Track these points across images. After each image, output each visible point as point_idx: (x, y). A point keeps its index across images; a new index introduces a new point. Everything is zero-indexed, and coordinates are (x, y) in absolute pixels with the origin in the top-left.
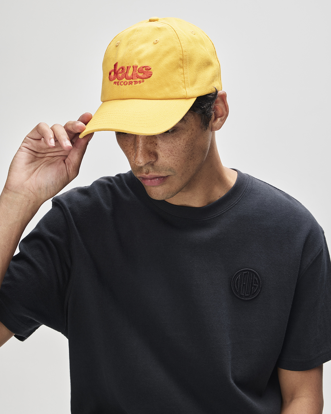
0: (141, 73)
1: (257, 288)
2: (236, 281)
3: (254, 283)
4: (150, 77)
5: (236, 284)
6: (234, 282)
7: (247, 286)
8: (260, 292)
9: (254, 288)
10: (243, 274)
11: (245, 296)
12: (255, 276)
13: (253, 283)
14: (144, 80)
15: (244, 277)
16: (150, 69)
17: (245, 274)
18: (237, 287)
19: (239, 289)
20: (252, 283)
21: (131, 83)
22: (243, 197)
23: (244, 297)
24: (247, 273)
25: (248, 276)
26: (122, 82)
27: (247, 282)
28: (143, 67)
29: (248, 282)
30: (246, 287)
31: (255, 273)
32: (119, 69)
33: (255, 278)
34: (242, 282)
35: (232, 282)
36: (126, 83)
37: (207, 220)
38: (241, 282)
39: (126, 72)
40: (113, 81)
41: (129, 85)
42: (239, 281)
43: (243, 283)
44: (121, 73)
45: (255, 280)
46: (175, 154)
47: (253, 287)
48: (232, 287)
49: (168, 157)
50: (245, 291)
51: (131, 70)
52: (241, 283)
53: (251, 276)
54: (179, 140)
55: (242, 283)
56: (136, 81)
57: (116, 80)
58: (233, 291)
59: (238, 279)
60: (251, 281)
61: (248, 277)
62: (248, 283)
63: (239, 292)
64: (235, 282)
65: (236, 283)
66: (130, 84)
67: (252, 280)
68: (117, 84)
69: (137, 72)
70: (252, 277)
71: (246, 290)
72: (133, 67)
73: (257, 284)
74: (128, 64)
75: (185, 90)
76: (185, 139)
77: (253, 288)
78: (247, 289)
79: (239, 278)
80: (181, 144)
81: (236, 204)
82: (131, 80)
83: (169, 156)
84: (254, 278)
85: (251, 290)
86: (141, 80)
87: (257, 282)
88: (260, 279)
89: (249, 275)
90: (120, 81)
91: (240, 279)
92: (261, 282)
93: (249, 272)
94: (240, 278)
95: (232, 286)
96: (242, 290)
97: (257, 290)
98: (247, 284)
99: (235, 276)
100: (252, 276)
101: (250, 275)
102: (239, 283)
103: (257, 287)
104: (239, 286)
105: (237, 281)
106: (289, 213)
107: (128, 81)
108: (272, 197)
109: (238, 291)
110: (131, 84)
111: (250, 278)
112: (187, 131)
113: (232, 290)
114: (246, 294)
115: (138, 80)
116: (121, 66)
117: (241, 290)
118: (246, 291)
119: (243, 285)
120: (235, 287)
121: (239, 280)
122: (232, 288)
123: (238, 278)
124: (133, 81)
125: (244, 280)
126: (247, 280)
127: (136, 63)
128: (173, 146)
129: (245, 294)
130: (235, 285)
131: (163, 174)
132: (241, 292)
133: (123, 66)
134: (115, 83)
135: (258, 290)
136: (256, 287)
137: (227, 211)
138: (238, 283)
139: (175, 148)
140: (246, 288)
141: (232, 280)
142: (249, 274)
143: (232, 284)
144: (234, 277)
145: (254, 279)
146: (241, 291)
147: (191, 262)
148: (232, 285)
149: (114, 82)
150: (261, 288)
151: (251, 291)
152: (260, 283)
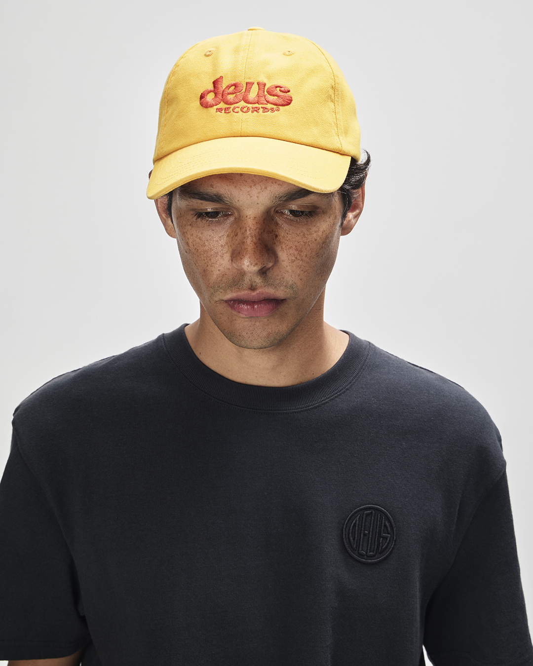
0: (274, 95)
1: (388, 541)
2: (351, 528)
3: (384, 531)
4: (289, 104)
5: (352, 534)
6: (347, 530)
7: (370, 536)
8: (393, 548)
9: (382, 541)
10: (364, 515)
11: (367, 556)
12: (385, 519)
13: (382, 532)
14: (280, 107)
15: (366, 520)
16: (289, 91)
17: (367, 515)
18: (354, 539)
19: (357, 543)
20: (380, 531)
21: (256, 110)
22: (359, 377)
23: (365, 557)
24: (372, 512)
25: (373, 518)
26: (238, 107)
27: (371, 530)
28: (277, 87)
29: (373, 529)
30: (370, 539)
31: (385, 514)
32: (229, 87)
33: (385, 523)
34: (363, 529)
35: (344, 530)
36: (245, 109)
38: (361, 530)
39: (244, 90)
40: (215, 107)
41: (252, 112)
42: (357, 528)
43: (364, 531)
44: (232, 94)
45: (385, 526)
46: (304, 258)
47: (381, 539)
48: (344, 540)
49: (293, 261)
50: (368, 545)
51: (255, 89)
52: (359, 531)
53: (379, 519)
54: (315, 232)
55: (362, 531)
56: (266, 108)
57: (222, 105)
58: (347, 546)
59: (355, 524)
60: (378, 528)
61: (372, 521)
62: (372, 532)
63: (356, 547)
64: (350, 529)
65: (351, 531)
66: (255, 112)
67: (380, 527)
68: (223, 111)
69: (266, 93)
70: (380, 521)
71: (369, 544)
72: (258, 84)
73: (389, 534)
74: (250, 78)
75: (338, 139)
76: (325, 231)
77: (381, 542)
78: (371, 544)
79: (356, 521)
80: (318, 239)
81: (347, 389)
82: (256, 105)
83: (295, 261)
84: (383, 522)
85: (379, 544)
86: (275, 107)
87: (389, 529)
88: (393, 524)
89: (374, 518)
90: (232, 106)
91: (359, 525)
92: (395, 529)
93: (374, 512)
94: (359, 522)
95: (344, 537)
96: (363, 545)
97: (388, 544)
98: (371, 534)
99: (350, 518)
100: (380, 518)
101: (376, 516)
102: (356, 532)
103: (388, 539)
104: (356, 536)
105: (353, 528)
106: (444, 406)
107: (250, 106)
108: (411, 379)
109: (355, 546)
110: (256, 111)
111: (375, 522)
112: (329, 218)
113: (344, 545)
114: (370, 552)
115: (269, 106)
116: (233, 82)
117: (361, 543)
118: (369, 545)
119: (365, 535)
120: (349, 538)
121: (357, 525)
122: (345, 541)
123: (354, 521)
124: (260, 106)
125: (365, 525)
126: (372, 525)
127: (262, 79)
128: (305, 241)
129: (367, 553)
130: (349, 535)
131: (280, 293)
132: (360, 549)
133: (237, 81)
134: (220, 110)
135: (390, 545)
136: (387, 540)
137: (333, 399)
138: (355, 531)
139: (306, 245)
140: (368, 541)
141: (345, 526)
142: (375, 515)
143: (344, 533)
144: (349, 521)
145: (383, 524)
146: (361, 546)
147: (266, 493)
148: (344, 535)
149: (217, 109)
150: (395, 541)
151: (377, 546)
152: (393, 532)
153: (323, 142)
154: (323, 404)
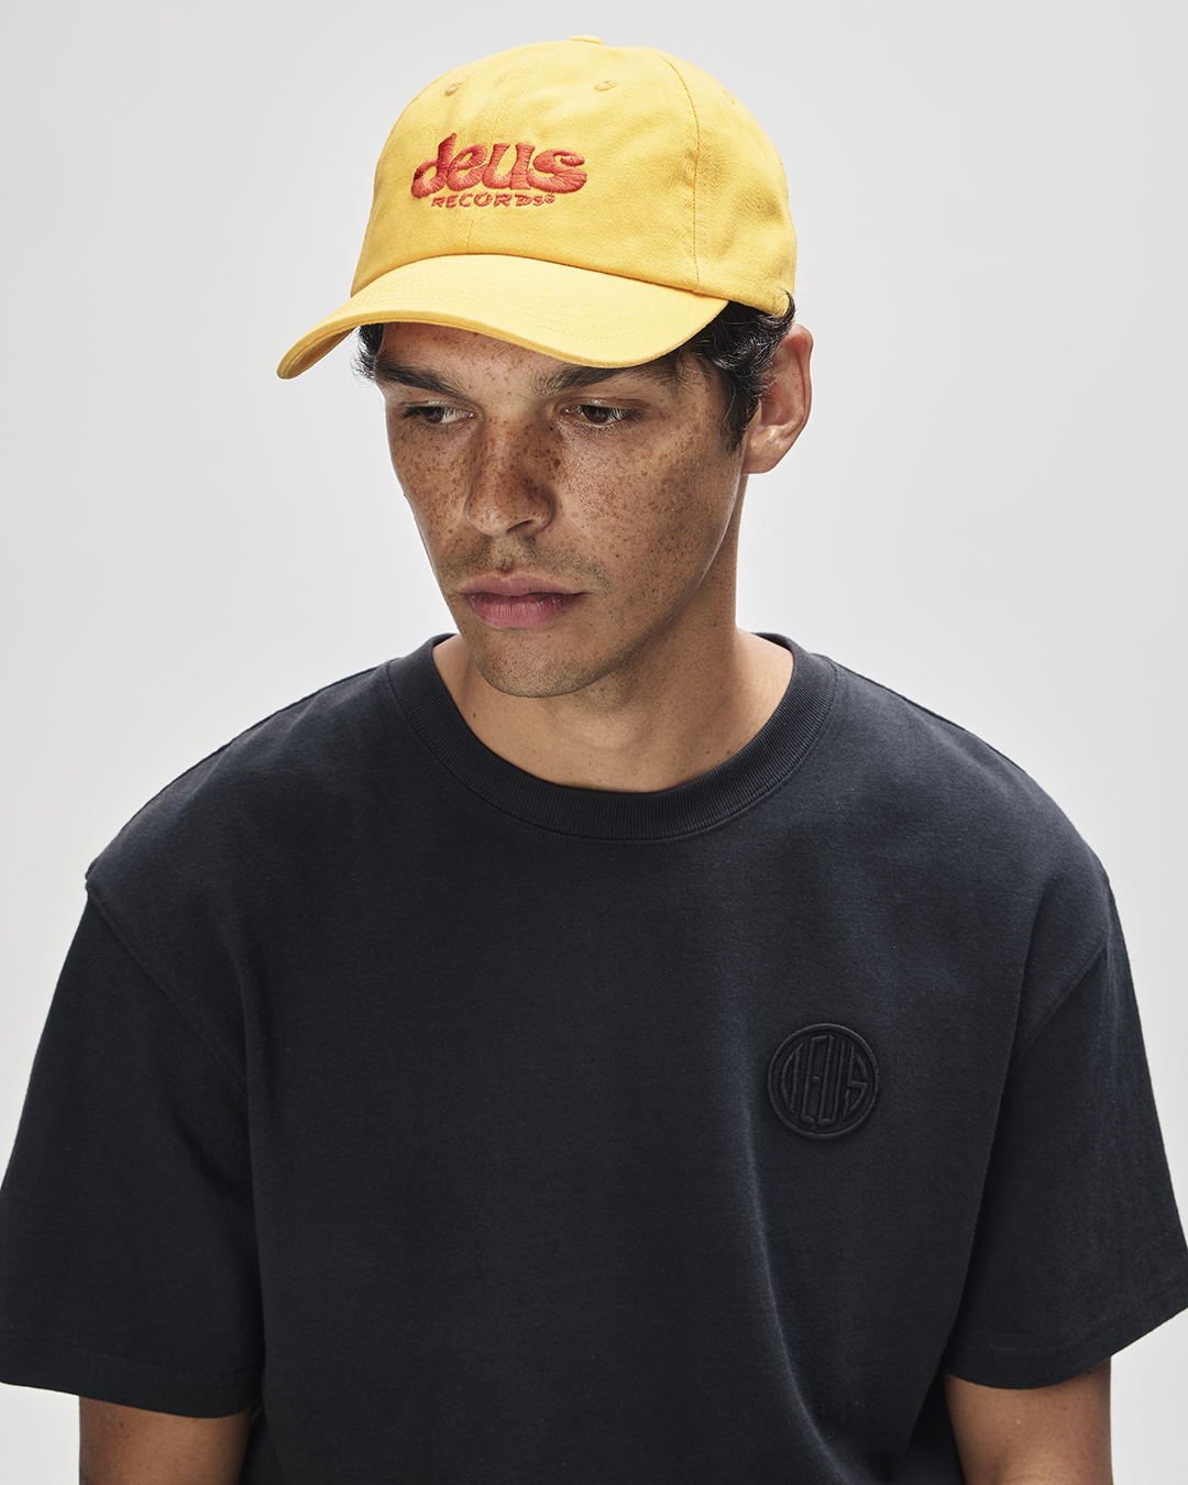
0: (546, 171)
1: (861, 1096)
2: (784, 1071)
3: (853, 1075)
4: (578, 188)
5: (786, 1083)
6: (776, 1074)
7: (825, 1087)
8: (873, 1110)
9: (850, 1094)
10: (812, 1045)
11: (818, 1125)
12: (856, 1050)
13: (850, 1077)
14: (556, 195)
15: (815, 1054)
16: (581, 163)
17: (818, 1044)
18: (790, 1093)
19: (796, 1099)
20: (845, 1077)
21: (505, 200)
23: (814, 1127)
24: (828, 1039)
25: (830, 1050)
26: (471, 195)
27: (826, 1074)
28: (556, 154)
29: (830, 1073)
30: (824, 1092)
31: (855, 1042)
32: (462, 155)
33: (855, 1060)
34: (808, 1072)
35: (769, 1075)
36: (483, 199)
37: (679, 842)
38: (805, 1075)
39: (487, 162)
40: (432, 196)
41: (496, 204)
42: (796, 1070)
43: (811, 1076)
44: (465, 168)
45: (856, 1065)
46: (621, 510)
47: (848, 1093)
48: (771, 1093)
49: (595, 517)
50: (819, 1105)
51: (509, 158)
52: (802, 1076)
53: (843, 1052)
55: (808, 1078)
56: (525, 197)
57: (445, 192)
58: (775, 1106)
59: (792, 1062)
60: (840, 1071)
61: (829, 1056)
62: (829, 1079)
63: (795, 1109)
64: (781, 1073)
65: (783, 1077)
66: (502, 205)
67: (846, 1067)
68: (444, 204)
69: (531, 166)
70: (845, 1055)
71: (823, 1101)
72: (518, 148)
73: (863, 1081)
74: (501, 137)
75: (692, 262)
77: (846, 1097)
78: (826, 1101)
79: (794, 1057)
82: (507, 191)
83: (598, 516)
84: (852, 1057)
85: (842, 1102)
86: (544, 194)
87: (865, 1071)
88: (874, 1061)
89: (833, 1049)
90: (461, 194)
91: (800, 1064)
92: (876, 1071)
93: (832, 1038)
94: (801, 1057)
95: (769, 1089)
96: (808, 1103)
97: (863, 1101)
98: (825, 1082)
99: (782, 1050)
100: (845, 1050)
101: (837, 1047)
102: (795, 1079)
103: (863, 1092)
104: (794, 1087)
105: (788, 1070)
107: (493, 192)
109: (792, 1107)
110: (503, 202)
111: (835, 1059)
112: (678, 428)
113: (771, 1104)
114: (824, 1117)
115: (533, 192)
116: (469, 146)
117: (805, 1101)
118: (822, 1105)
119: (812, 1084)
120: (780, 1091)
121: (796, 1065)
122: (772, 1097)
123: (791, 1058)
124: (514, 192)
125: (813, 1065)
126: (827, 1065)
127: (528, 137)
129: (817, 1119)
130: (780, 1084)
132: (804, 1112)
133: (478, 142)
134: (438, 201)
135: (867, 1103)
136: (860, 1092)
137: (755, 808)
138: (792, 1078)
139: (626, 481)
140: (821, 1096)
141: (771, 1067)
142: (834, 1044)
143: (770, 1081)
144: (779, 1056)
145: (852, 1062)
146: (804, 1108)
148: (769, 1085)
149: (435, 200)
150: (878, 1095)
151: (840, 1106)
152: (874, 1078)
153: (648, 267)
154: (735, 820)
